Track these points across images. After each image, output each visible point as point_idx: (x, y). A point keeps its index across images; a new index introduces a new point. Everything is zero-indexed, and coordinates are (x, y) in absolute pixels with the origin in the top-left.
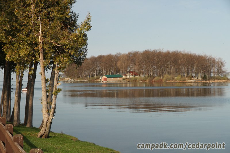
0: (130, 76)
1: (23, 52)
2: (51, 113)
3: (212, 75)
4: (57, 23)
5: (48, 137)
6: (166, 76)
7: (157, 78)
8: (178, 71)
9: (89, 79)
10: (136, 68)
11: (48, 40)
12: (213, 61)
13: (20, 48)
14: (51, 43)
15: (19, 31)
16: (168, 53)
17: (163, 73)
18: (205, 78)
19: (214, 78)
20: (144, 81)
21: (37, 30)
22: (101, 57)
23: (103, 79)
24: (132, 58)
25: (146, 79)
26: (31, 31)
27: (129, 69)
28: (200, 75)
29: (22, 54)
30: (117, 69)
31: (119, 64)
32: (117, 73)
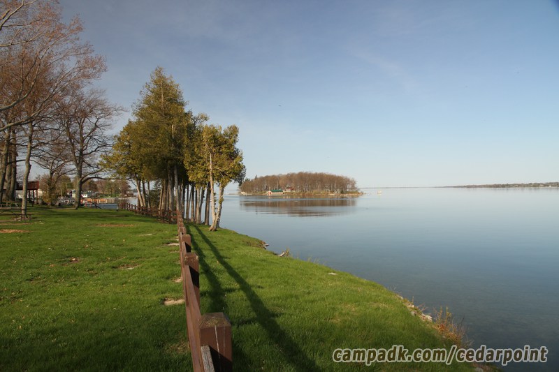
0: (289, 191)
1: (200, 175)
2: (218, 215)
3: (348, 190)
4: (224, 156)
5: (216, 230)
6: (315, 191)
7: (308, 192)
8: (322, 188)
9: (258, 193)
10: (293, 185)
11: (216, 167)
12: (349, 180)
13: (197, 173)
14: (217, 170)
15: (197, 162)
16: (316, 174)
17: (312, 188)
18: (342, 192)
19: (349, 193)
20: (298, 194)
21: (209, 161)
22: (267, 177)
23: (269, 193)
24: (290, 178)
25: (300, 193)
26: (204, 162)
27: (288, 186)
28: (339, 191)
29: (199, 177)
30: (279, 185)
31: (280, 182)
32: (279, 189)
